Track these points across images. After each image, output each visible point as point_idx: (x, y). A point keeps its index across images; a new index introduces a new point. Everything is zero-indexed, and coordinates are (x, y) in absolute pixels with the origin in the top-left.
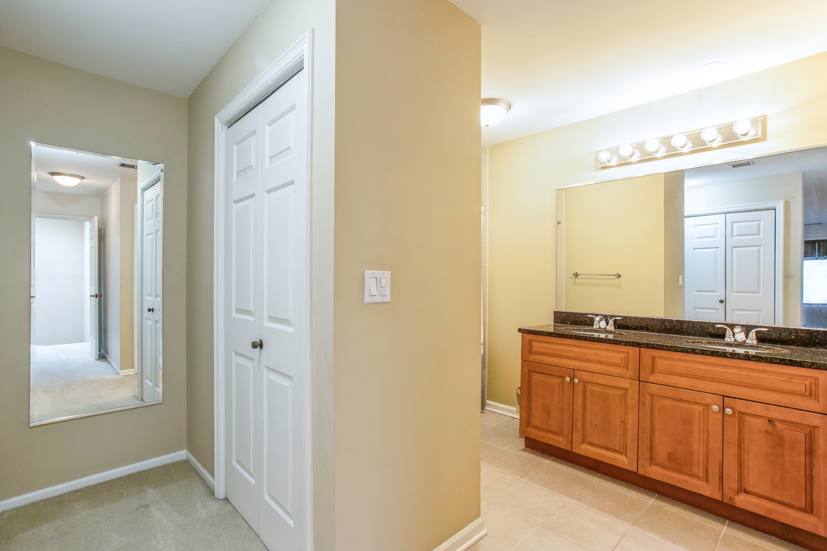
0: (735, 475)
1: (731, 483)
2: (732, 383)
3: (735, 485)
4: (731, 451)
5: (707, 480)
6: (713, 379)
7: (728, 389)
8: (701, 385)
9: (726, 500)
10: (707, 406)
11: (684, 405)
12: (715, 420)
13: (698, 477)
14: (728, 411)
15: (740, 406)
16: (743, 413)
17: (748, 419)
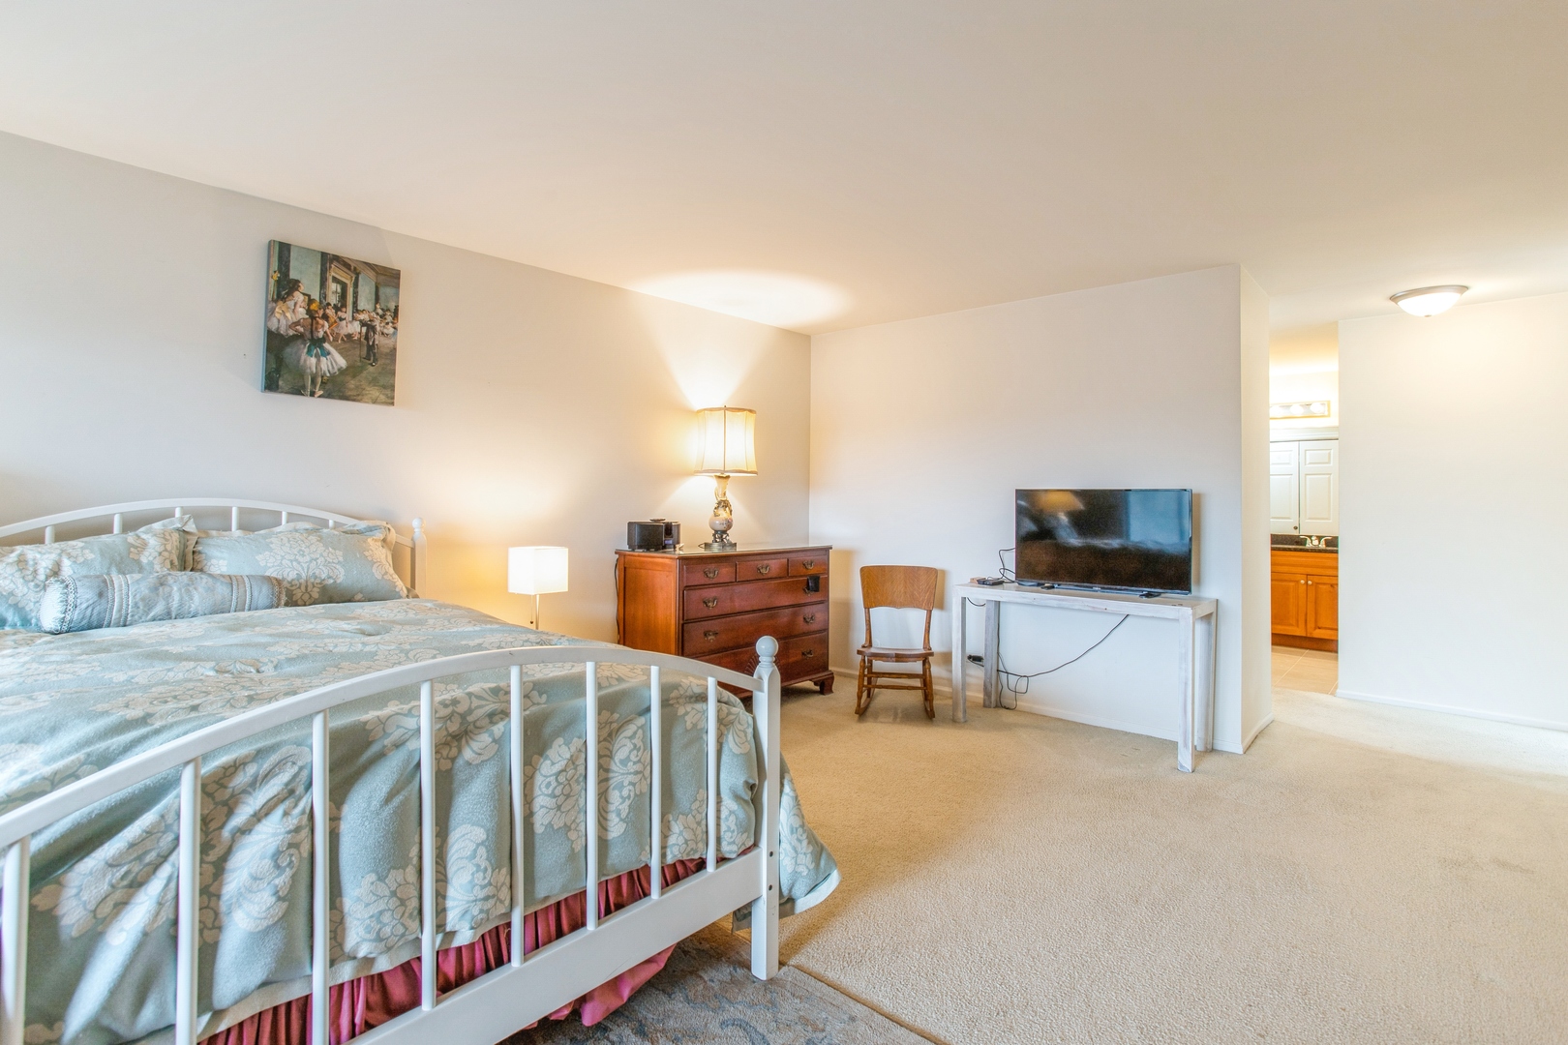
0: (1313, 620)
1: (1311, 624)
2: (1311, 567)
3: (1313, 625)
4: (1311, 606)
5: (1298, 626)
6: (1301, 566)
7: (1309, 571)
8: (1294, 570)
9: (1309, 635)
10: (1298, 582)
11: (1284, 584)
12: (1302, 589)
13: (1292, 625)
14: (1310, 582)
15: (1316, 579)
16: (1318, 583)
17: (1320, 586)
